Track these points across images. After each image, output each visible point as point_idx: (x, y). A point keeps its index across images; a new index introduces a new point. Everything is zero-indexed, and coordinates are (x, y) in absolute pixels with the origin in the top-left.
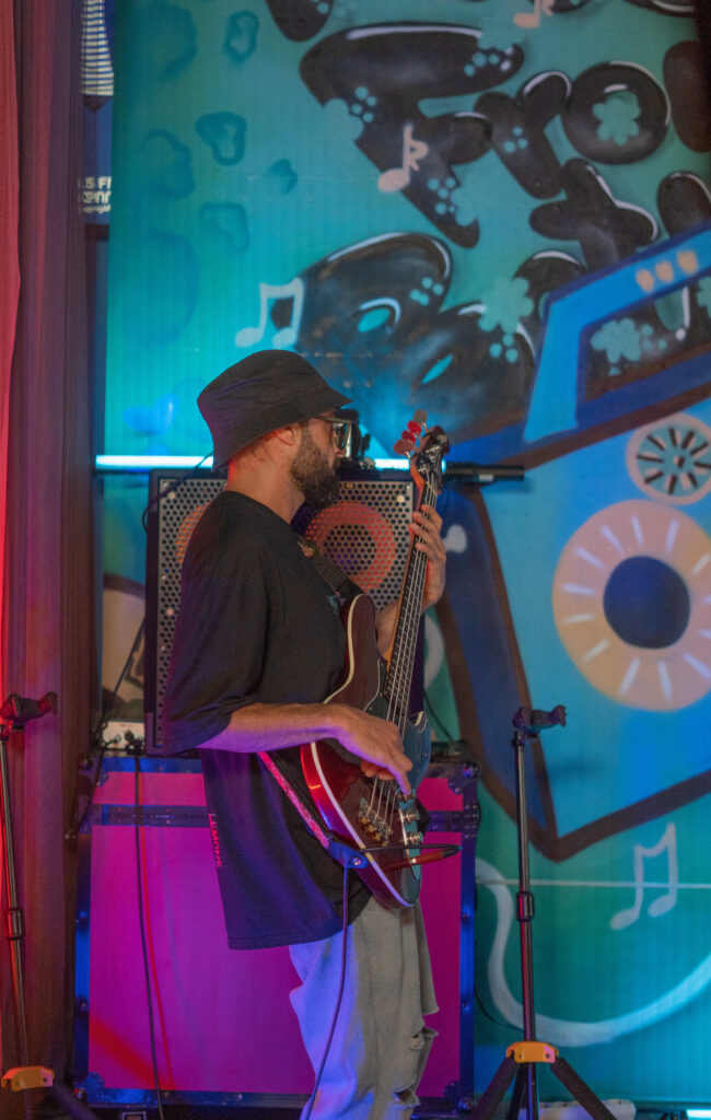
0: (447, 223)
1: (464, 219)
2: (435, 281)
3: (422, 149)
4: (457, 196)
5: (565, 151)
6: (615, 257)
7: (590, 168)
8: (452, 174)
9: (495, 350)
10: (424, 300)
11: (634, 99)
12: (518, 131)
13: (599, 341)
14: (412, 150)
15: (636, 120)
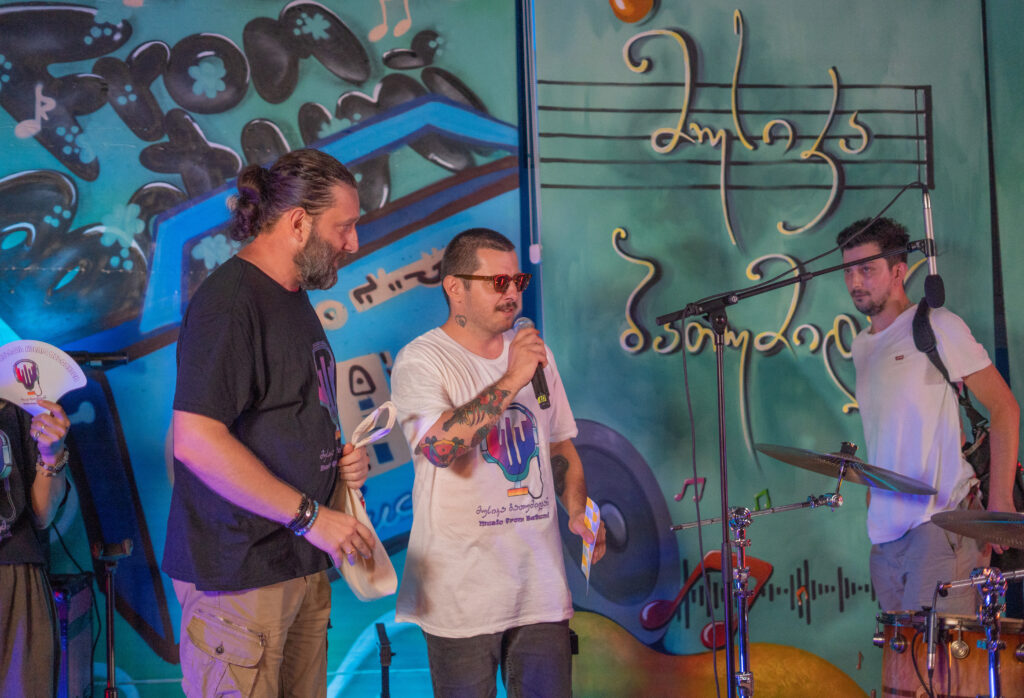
0: (73, 161)
1: (87, 158)
2: (64, 208)
3: (51, 104)
4: (81, 140)
5: (167, 104)
6: (209, 187)
7: (187, 117)
8: (76, 124)
9: (115, 261)
10: (55, 223)
11: (220, 63)
12: (128, 88)
13: (199, 252)
14: (43, 104)
15: (223, 79)
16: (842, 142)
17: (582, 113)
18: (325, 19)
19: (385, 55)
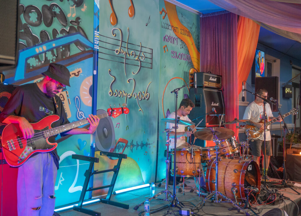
5: (24, 22)
6: (32, 45)
7: (28, 26)
11: (36, 14)
13: (29, 61)
15: (37, 18)
16: (141, 57)
17: (105, 43)
18: (59, 9)
19: (70, 21)
